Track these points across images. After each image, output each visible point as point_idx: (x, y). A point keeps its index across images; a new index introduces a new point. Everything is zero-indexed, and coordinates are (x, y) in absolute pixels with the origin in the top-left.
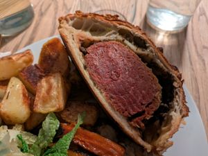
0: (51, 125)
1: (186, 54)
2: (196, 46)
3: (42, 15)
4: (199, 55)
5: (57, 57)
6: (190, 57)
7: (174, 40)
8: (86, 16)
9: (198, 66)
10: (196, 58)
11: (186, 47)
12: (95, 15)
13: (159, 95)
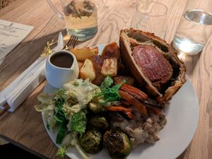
0: (109, 81)
1: (197, 68)
2: (205, 65)
3: (102, 32)
4: (206, 70)
5: (114, 53)
6: (199, 70)
7: (190, 59)
8: (136, 31)
9: (204, 76)
10: (204, 71)
11: (198, 64)
12: (141, 31)
13: (171, 73)
